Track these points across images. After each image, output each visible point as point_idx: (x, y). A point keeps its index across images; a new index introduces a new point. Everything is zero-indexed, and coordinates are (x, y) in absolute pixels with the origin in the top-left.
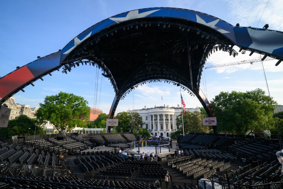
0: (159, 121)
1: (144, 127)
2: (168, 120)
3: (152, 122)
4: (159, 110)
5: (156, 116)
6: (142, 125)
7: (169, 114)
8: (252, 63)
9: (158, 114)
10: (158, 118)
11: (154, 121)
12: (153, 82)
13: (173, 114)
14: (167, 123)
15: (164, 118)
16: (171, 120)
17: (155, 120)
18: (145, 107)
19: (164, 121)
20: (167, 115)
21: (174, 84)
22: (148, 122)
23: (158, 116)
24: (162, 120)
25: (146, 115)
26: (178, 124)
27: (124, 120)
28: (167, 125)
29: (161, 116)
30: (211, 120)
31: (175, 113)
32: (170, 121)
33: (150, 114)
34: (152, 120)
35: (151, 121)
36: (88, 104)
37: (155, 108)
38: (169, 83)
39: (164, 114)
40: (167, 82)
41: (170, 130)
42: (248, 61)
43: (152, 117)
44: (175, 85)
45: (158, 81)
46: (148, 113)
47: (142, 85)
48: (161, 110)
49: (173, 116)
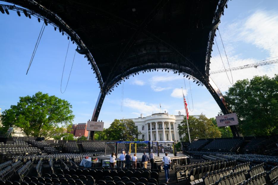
0: (157, 130)
1: (140, 137)
2: (168, 129)
3: (149, 132)
4: (157, 117)
5: (154, 124)
6: (137, 135)
7: (170, 121)
8: (256, 67)
9: (156, 121)
10: (157, 126)
11: (151, 131)
12: (148, 71)
13: (174, 121)
14: (167, 133)
15: (164, 126)
16: (172, 128)
17: (153, 129)
18: (141, 115)
19: (164, 130)
20: (166, 123)
21: (174, 73)
22: (144, 132)
23: (157, 124)
24: (161, 129)
25: (143, 124)
26: (180, 134)
27: (115, 129)
28: (167, 135)
29: (160, 124)
30: (229, 117)
31: (176, 120)
32: (170, 130)
33: (147, 122)
34: (149, 129)
35: (147, 131)
36: (72, 107)
37: (153, 115)
38: (168, 72)
39: (163, 121)
40: (166, 71)
41: (172, 141)
42: (252, 65)
43: (149, 126)
44: (176, 73)
45: (154, 70)
46: (145, 122)
47: (133, 76)
48: (160, 117)
49: (174, 124)
